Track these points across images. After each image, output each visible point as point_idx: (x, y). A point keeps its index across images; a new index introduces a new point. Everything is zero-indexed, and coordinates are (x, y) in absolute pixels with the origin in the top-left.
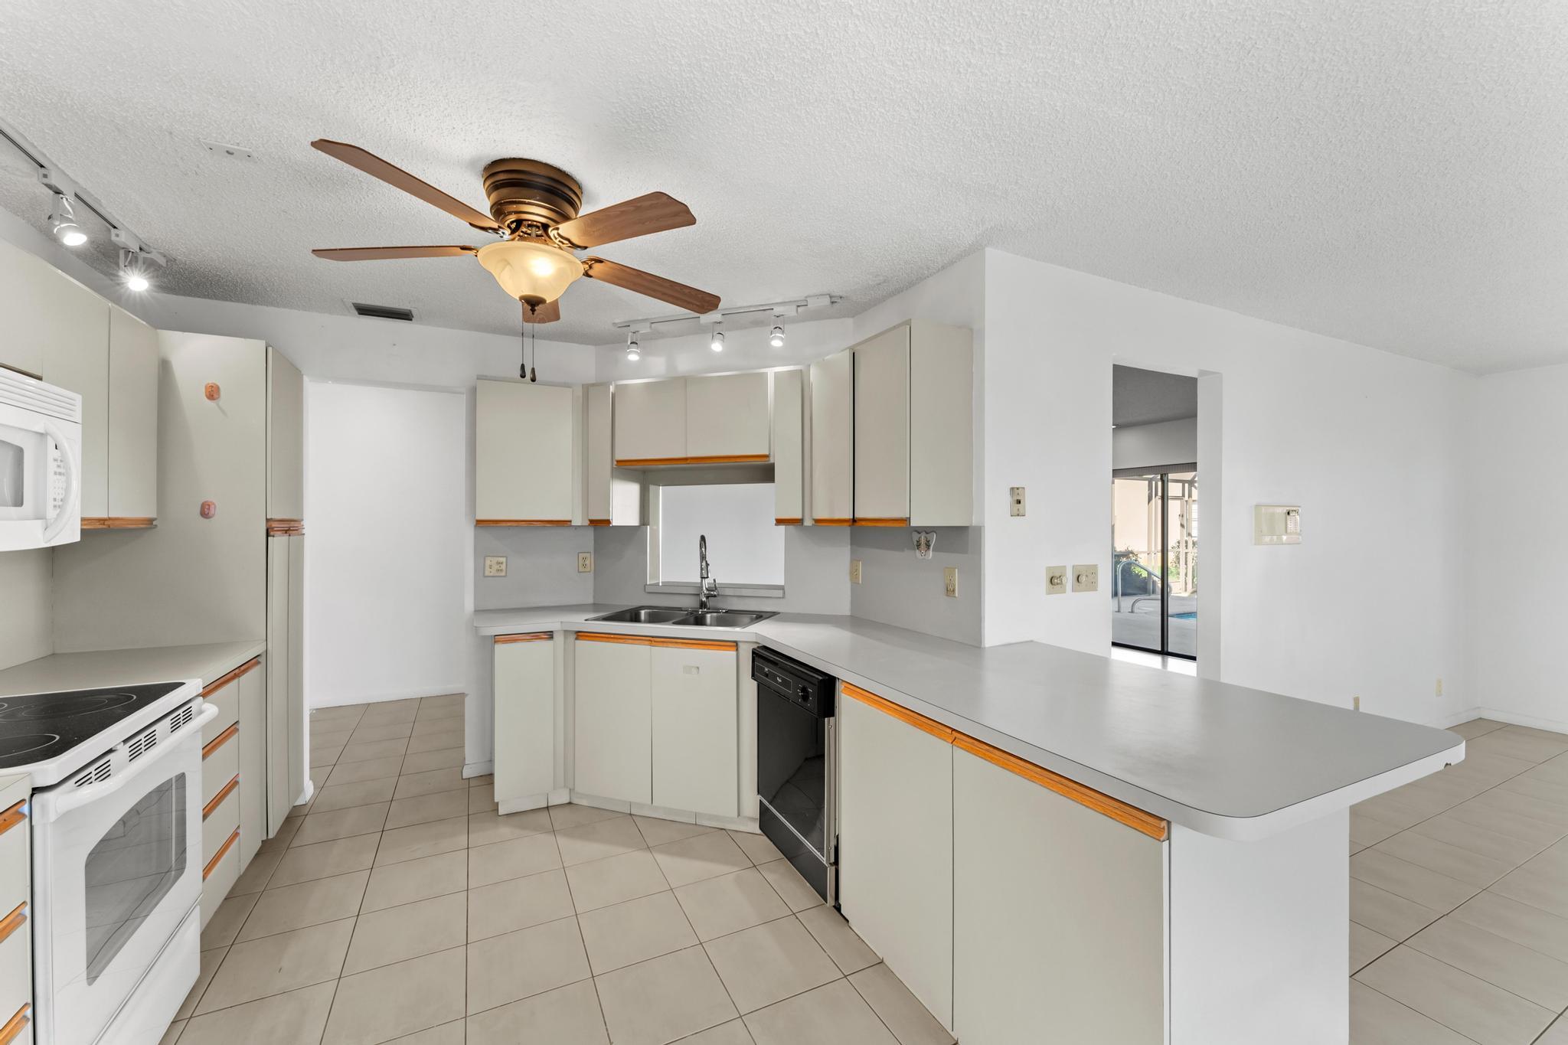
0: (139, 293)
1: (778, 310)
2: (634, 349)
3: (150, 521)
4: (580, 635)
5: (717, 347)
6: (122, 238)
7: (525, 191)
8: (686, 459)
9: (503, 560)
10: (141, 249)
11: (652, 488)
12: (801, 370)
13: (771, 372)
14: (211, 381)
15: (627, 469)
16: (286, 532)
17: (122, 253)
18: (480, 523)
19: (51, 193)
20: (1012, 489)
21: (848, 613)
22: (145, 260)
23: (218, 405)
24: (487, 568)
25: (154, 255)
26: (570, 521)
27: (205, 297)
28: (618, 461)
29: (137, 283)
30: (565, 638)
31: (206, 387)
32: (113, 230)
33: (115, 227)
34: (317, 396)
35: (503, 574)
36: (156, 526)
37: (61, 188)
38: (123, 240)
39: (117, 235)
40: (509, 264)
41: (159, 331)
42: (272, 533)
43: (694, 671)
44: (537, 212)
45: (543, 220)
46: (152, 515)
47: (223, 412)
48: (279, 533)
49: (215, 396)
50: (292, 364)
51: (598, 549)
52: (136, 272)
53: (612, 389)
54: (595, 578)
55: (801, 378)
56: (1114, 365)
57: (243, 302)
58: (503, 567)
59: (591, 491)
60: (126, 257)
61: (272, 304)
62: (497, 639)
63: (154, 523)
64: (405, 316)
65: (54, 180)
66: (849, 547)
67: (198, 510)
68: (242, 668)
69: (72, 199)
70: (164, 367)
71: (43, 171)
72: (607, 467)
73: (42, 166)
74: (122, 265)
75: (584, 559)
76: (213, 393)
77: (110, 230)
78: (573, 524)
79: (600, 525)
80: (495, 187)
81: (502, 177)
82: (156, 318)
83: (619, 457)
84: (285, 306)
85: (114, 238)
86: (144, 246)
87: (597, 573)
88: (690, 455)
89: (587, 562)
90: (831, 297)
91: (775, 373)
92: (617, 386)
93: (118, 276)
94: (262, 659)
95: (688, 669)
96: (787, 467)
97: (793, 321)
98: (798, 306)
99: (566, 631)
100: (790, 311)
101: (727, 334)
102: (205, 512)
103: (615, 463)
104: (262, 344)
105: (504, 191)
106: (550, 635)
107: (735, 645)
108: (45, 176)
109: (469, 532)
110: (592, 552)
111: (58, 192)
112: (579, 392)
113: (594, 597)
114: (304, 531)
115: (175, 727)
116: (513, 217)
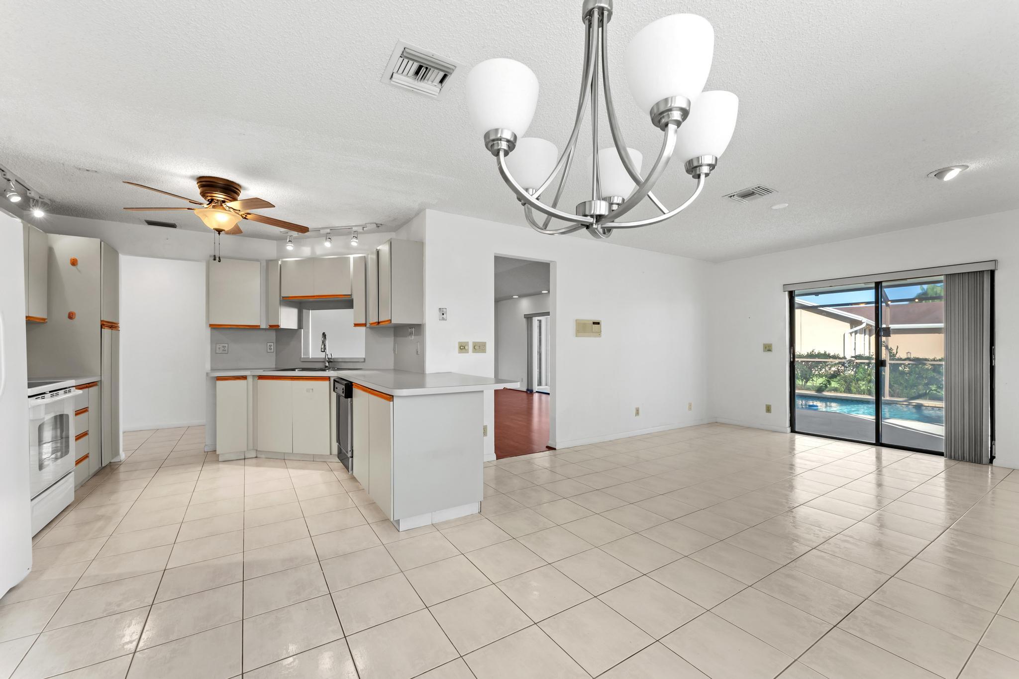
0: (40, 218)
1: (355, 229)
2: (290, 244)
3: (44, 319)
4: (261, 377)
5: (328, 244)
6: (32, 194)
7: (213, 189)
8: (314, 296)
9: (227, 345)
10: (40, 197)
11: (304, 311)
12: (365, 257)
13: (352, 257)
14: (73, 257)
15: (288, 301)
16: (110, 328)
17: (31, 200)
18: (214, 327)
19: (6, 180)
20: (440, 309)
21: (393, 368)
22: (42, 202)
23: (78, 269)
24: (217, 349)
25: (46, 201)
26: (260, 326)
27: (67, 215)
28: (283, 297)
29: (38, 213)
30: (253, 379)
31: (71, 260)
32: (28, 191)
33: (29, 190)
34: (125, 262)
35: (226, 352)
36: (47, 322)
37: (10, 178)
38: (33, 195)
39: (30, 193)
40: (207, 216)
41: (48, 234)
42: (103, 327)
43: (311, 391)
44: (220, 196)
45: (223, 199)
46: (45, 316)
47: (79, 271)
48: (107, 328)
49: (75, 264)
50: (113, 248)
51: (278, 341)
52: (38, 209)
53: (280, 262)
54: (276, 356)
55: (365, 259)
56: (495, 256)
57: (87, 218)
58: (226, 349)
59: (269, 311)
60: (33, 201)
61: (102, 219)
62: (219, 378)
63: (46, 321)
64: (173, 226)
65: (8, 177)
66: (393, 338)
67: (67, 315)
68: (90, 384)
69: (14, 182)
70: (50, 251)
71: (4, 173)
72: (277, 300)
73: (3, 171)
74: (31, 206)
75: (270, 346)
76: (74, 263)
77: (26, 191)
78: (261, 327)
79: (275, 328)
80: (201, 186)
81: (204, 183)
82: (47, 228)
83: (283, 295)
84: (109, 220)
85: (28, 194)
86: (41, 197)
87: (278, 353)
88: (315, 294)
89: (272, 347)
90: (377, 224)
91: (354, 257)
92: (282, 261)
93: (30, 211)
94: (99, 384)
95: (308, 390)
96: (358, 301)
97: (361, 233)
98: (364, 227)
99: (253, 376)
100: (360, 229)
101: (333, 238)
102: (71, 316)
103: (281, 298)
104: (99, 240)
105: (205, 188)
106: (244, 378)
107: (328, 378)
108: (5, 175)
109: (207, 332)
110: (275, 342)
111: (9, 180)
112: (264, 264)
113: (276, 365)
114: (120, 329)
115: (65, 393)
116: (209, 198)
